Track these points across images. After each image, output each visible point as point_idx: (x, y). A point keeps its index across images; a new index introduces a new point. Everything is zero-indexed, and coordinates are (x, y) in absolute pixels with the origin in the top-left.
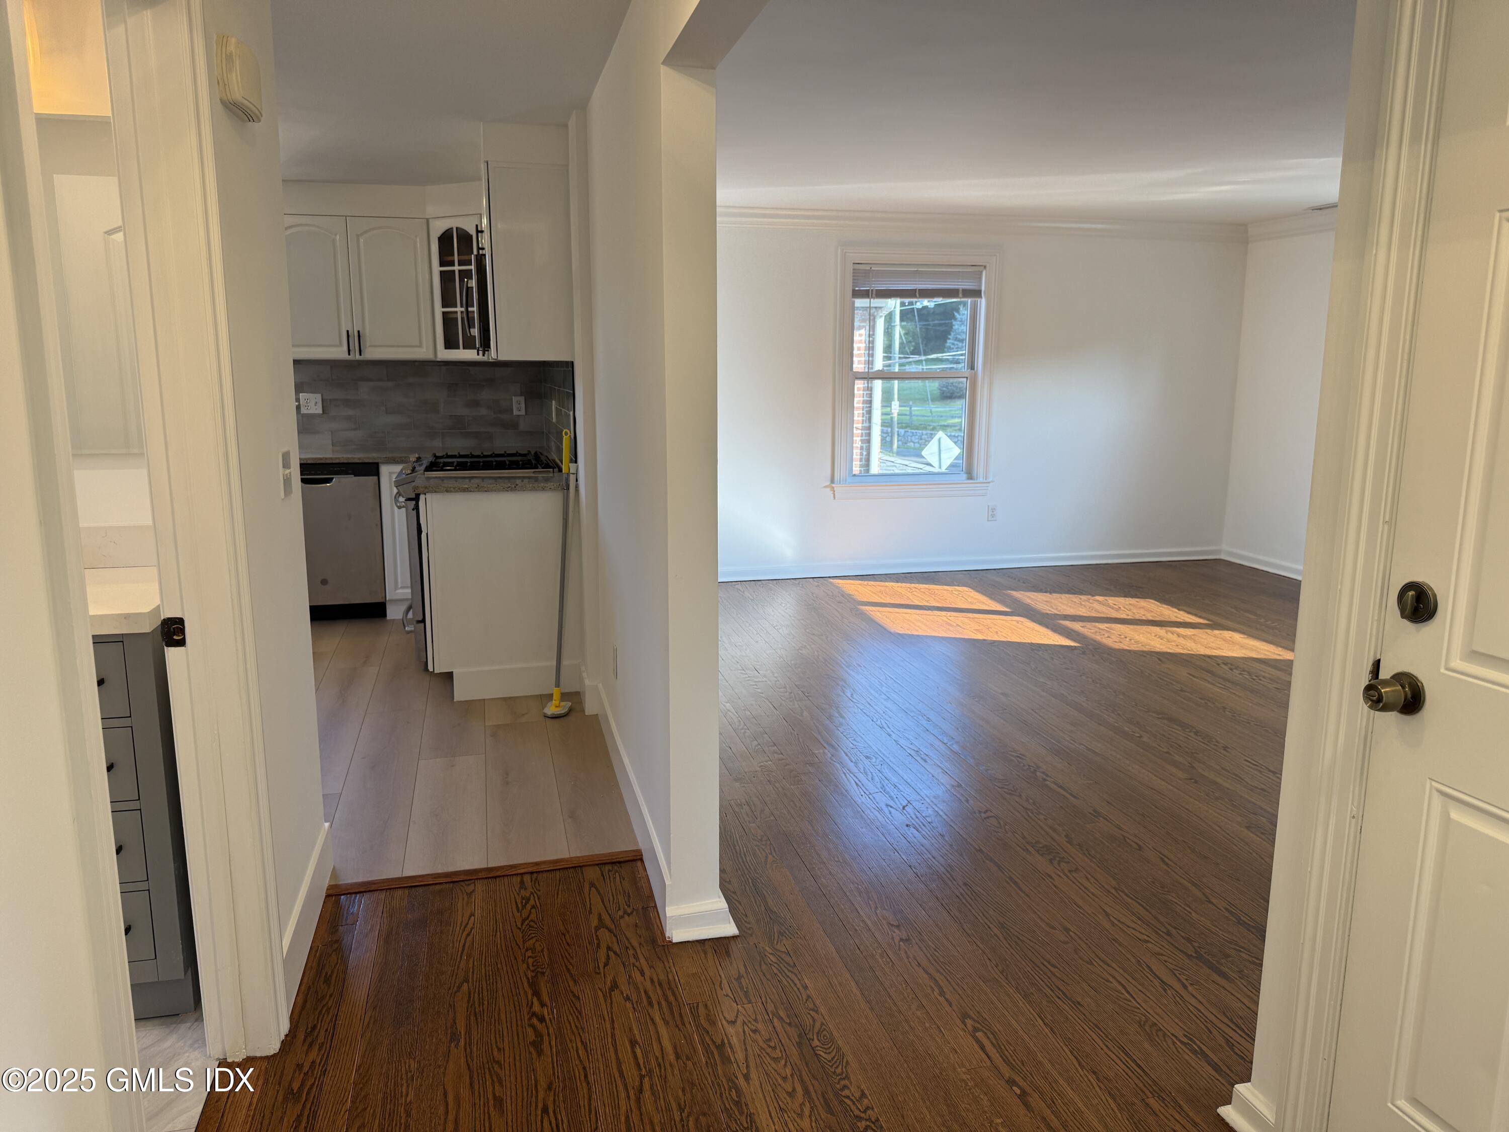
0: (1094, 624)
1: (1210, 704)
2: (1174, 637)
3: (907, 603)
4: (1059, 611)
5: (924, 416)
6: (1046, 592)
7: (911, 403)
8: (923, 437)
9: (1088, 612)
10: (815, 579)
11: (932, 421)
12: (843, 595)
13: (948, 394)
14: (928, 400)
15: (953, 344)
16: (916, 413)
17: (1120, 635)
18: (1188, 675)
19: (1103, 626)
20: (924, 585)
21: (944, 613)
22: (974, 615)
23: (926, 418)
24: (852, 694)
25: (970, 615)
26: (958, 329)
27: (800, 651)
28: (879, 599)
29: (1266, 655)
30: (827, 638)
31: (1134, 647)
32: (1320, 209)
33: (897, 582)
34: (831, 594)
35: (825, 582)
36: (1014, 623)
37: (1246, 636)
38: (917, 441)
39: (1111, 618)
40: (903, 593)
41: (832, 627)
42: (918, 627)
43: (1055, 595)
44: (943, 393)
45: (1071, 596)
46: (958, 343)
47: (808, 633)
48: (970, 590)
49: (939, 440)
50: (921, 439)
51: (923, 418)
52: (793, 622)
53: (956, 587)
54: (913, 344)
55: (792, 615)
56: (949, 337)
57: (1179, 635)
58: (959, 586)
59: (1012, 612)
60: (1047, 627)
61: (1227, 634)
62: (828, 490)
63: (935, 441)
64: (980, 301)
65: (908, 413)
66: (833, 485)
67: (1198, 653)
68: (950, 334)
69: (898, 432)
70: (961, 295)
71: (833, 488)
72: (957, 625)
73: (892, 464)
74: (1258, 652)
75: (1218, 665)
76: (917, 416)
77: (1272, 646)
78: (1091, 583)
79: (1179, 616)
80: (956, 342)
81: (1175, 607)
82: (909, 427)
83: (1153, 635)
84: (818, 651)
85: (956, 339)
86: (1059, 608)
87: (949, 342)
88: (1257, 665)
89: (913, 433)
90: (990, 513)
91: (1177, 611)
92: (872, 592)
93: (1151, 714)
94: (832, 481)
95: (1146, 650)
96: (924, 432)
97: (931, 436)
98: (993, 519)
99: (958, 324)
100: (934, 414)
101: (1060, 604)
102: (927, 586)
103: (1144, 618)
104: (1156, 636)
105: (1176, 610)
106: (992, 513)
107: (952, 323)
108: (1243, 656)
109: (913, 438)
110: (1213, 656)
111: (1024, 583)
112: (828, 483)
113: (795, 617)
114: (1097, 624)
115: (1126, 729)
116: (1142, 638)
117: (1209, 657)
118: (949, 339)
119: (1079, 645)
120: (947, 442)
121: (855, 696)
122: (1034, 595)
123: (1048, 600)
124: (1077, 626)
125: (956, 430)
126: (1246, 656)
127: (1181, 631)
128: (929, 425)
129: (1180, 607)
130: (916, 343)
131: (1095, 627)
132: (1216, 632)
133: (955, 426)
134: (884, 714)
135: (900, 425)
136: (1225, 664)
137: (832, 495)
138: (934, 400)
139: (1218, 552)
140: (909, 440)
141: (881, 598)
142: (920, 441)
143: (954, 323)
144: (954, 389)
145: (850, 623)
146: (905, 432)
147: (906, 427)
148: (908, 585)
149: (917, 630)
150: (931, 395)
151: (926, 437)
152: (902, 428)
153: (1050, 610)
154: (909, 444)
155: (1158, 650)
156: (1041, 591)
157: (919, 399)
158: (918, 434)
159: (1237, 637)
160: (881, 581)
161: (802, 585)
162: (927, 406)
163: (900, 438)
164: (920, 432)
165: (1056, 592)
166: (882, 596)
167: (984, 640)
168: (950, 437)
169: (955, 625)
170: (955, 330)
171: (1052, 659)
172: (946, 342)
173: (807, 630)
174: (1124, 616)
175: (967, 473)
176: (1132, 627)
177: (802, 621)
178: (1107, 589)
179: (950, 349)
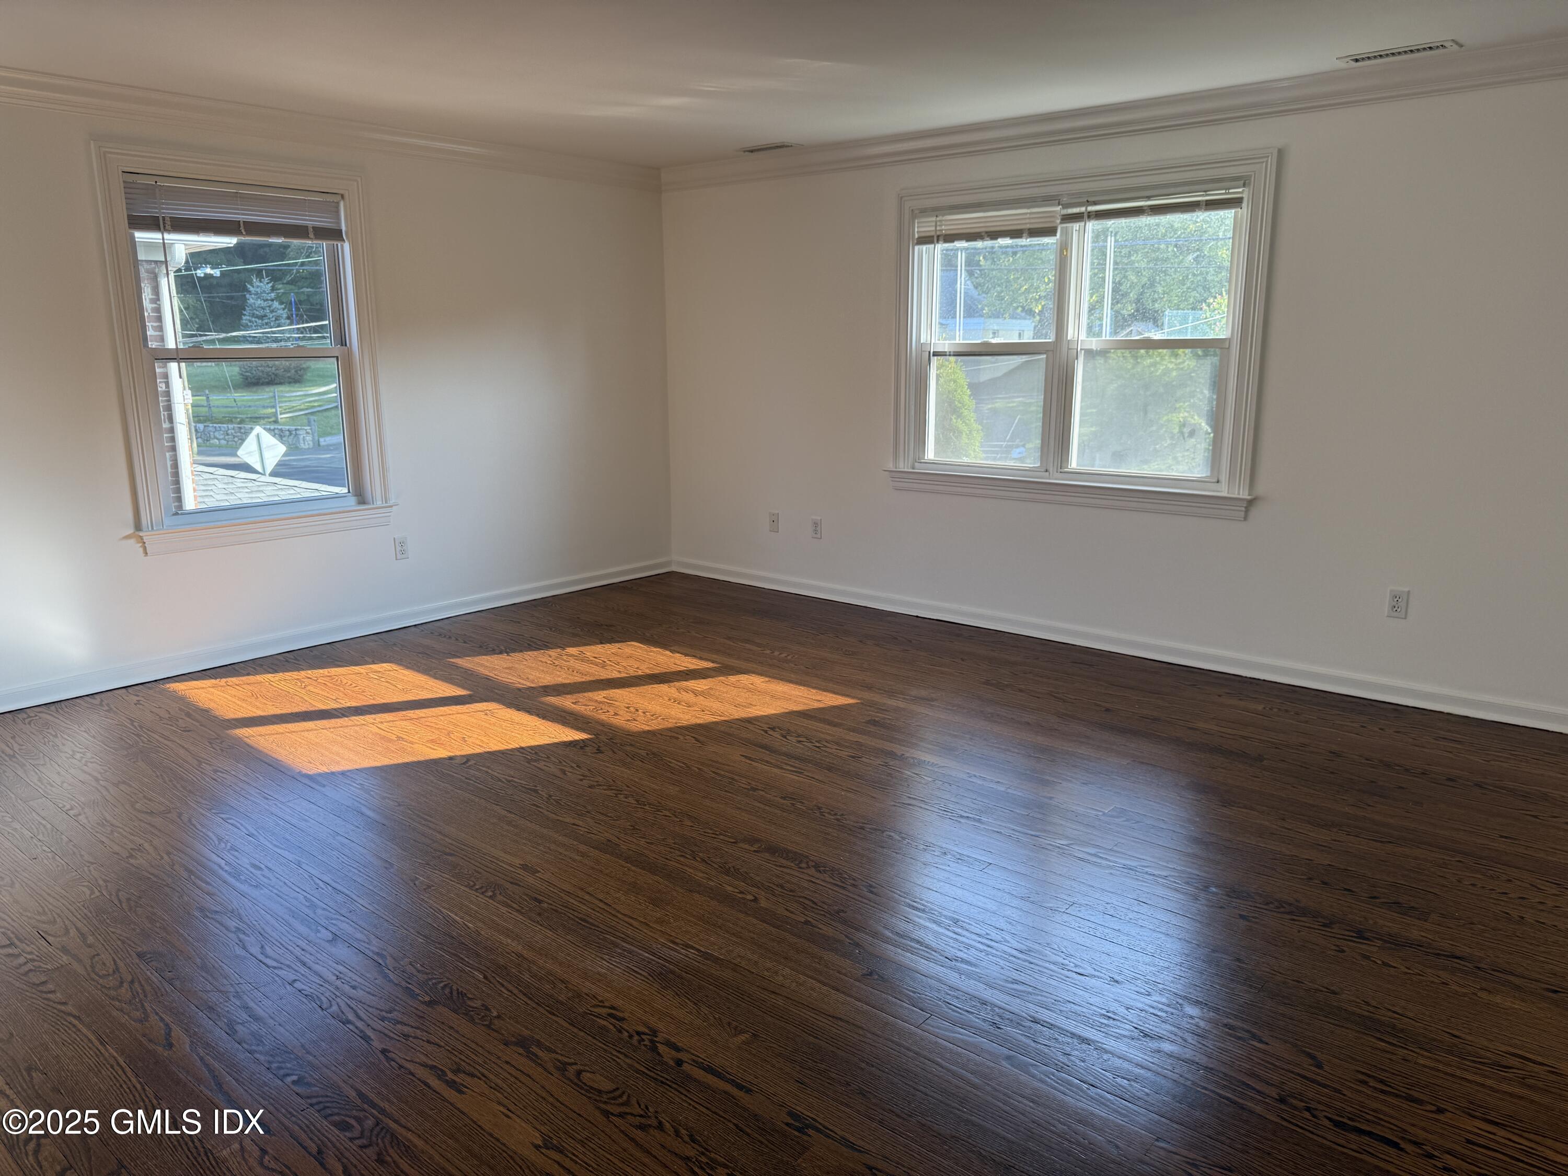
0: (586, 694)
1: (799, 805)
2: (689, 697)
3: (304, 709)
4: (532, 682)
5: (227, 407)
6: (501, 653)
7: (207, 392)
8: (229, 432)
9: (570, 677)
10: (130, 690)
11: (239, 413)
12: (188, 715)
13: (253, 380)
14: (230, 388)
15: (250, 321)
16: (217, 403)
17: (628, 708)
18: (743, 759)
19: (600, 695)
20: (321, 671)
21: (369, 718)
22: (417, 712)
23: (230, 409)
24: (262, 947)
25: (411, 713)
26: (254, 303)
27: (132, 861)
28: (254, 710)
29: (805, 704)
30: (180, 815)
31: (654, 725)
32: (752, 151)
33: (276, 671)
34: (167, 716)
35: (151, 692)
36: (482, 715)
37: (767, 679)
38: (222, 437)
39: (602, 680)
40: (291, 691)
41: (184, 788)
42: (338, 754)
43: (517, 656)
44: (247, 379)
45: (535, 653)
46: (257, 320)
47: (139, 811)
48: (394, 667)
49: (258, 436)
50: (228, 435)
51: (225, 410)
52: (105, 793)
53: (371, 666)
54: (197, 320)
55: (99, 776)
56: (245, 313)
57: (695, 693)
58: (374, 663)
59: (470, 696)
60: (529, 712)
61: (744, 679)
62: (132, 541)
63: (252, 438)
64: (342, 246)
65: (205, 403)
66: (141, 534)
67: (732, 717)
68: (245, 310)
69: (195, 427)
70: (311, 235)
71: (141, 537)
72: (398, 737)
73: (212, 476)
74: (795, 701)
75: (766, 732)
76: (218, 407)
77: (802, 688)
78: (551, 629)
79: (678, 662)
80: (253, 319)
81: (667, 649)
82: (209, 421)
83: (666, 699)
84: (168, 853)
85: (253, 315)
86: (531, 677)
87: (245, 319)
88: (806, 722)
89: (215, 427)
90: (399, 548)
91: (671, 654)
92: (239, 699)
93: (741, 845)
94: (138, 526)
95: (670, 725)
96: (231, 426)
97: (247, 433)
98: (403, 556)
99: (253, 299)
100: (239, 404)
101: (527, 670)
102: (325, 672)
103: (640, 673)
104: (670, 700)
105: (668, 653)
106: (401, 548)
107: (245, 295)
108: (783, 710)
109: (217, 434)
110: (751, 718)
111: (465, 642)
112: (131, 531)
113: (107, 780)
114: (590, 694)
115: (729, 888)
116: (655, 707)
117: (749, 721)
118: (245, 315)
119: (590, 736)
120: (268, 439)
121: (269, 950)
122: (488, 661)
123: (511, 665)
124: (566, 702)
125: (270, 422)
126: (787, 711)
127: (692, 684)
128: (236, 418)
129: (672, 648)
130: (200, 321)
131: (591, 700)
132: (732, 679)
133: (269, 418)
134: (338, 983)
135: (196, 419)
136: (773, 729)
137: (141, 550)
138: (237, 387)
139: (668, 563)
140: (212, 436)
141: (258, 708)
142: (227, 437)
143: (248, 296)
144: (261, 374)
145: (216, 771)
146: (205, 426)
147: (205, 421)
148: (295, 675)
149: (338, 763)
150: (231, 381)
151: (233, 431)
152: (199, 422)
153: (519, 683)
154: (211, 442)
155: (685, 723)
156: (493, 652)
157: (215, 387)
158: (223, 429)
159: (758, 681)
160: (248, 674)
161: (108, 705)
162: (229, 395)
163: (199, 434)
164: (225, 425)
165: (514, 651)
166: (257, 704)
167: (451, 758)
168: (269, 430)
169: (394, 737)
170: (251, 305)
171: (564, 772)
172: (242, 319)
173: (138, 806)
174: (615, 675)
175: (356, 495)
176: (634, 690)
177: (122, 787)
178: (575, 635)
179: (246, 327)
